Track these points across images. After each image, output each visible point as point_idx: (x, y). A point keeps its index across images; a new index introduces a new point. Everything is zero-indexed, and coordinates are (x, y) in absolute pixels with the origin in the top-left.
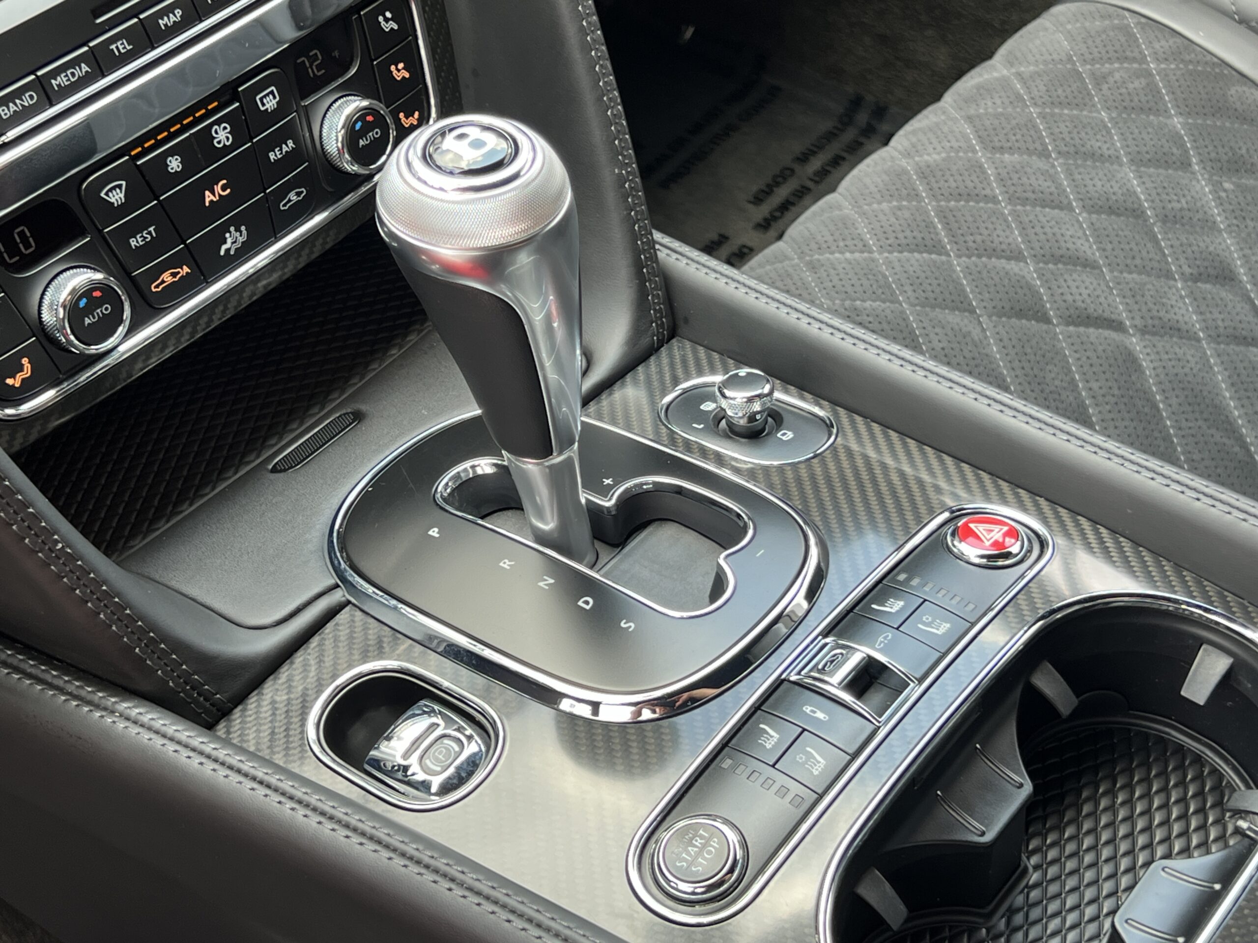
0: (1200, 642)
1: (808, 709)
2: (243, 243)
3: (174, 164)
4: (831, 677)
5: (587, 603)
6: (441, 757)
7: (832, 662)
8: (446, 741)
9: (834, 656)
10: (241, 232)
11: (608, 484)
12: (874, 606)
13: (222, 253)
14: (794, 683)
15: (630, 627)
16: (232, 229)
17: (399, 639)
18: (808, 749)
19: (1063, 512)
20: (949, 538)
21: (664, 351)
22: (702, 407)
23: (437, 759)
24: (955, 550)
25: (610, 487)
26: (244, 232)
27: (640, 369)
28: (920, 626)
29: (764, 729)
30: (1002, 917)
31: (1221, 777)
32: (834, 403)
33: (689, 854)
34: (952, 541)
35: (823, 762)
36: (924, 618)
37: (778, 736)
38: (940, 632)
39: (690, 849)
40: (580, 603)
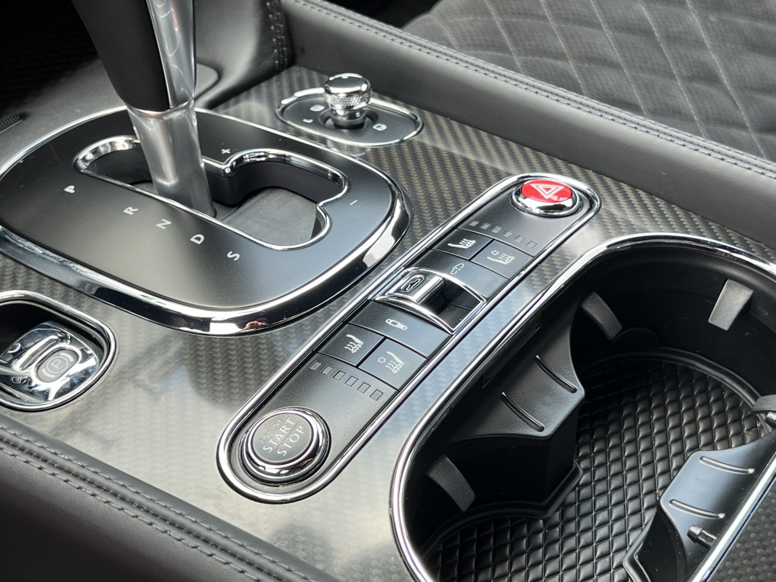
0: (724, 278)
1: (389, 322)
4: (413, 295)
5: (199, 239)
6: (56, 366)
7: (412, 284)
8: (62, 353)
9: (414, 280)
11: (226, 154)
12: (450, 245)
14: (379, 302)
15: (235, 257)
17: (31, 274)
18: (388, 353)
19: (608, 180)
20: (514, 197)
21: (284, 74)
22: (312, 109)
23: (52, 368)
24: (520, 205)
25: (227, 155)
27: (263, 85)
28: (488, 258)
29: (351, 338)
30: (557, 511)
31: (738, 399)
32: (421, 107)
33: (275, 440)
34: (517, 199)
35: (401, 363)
36: (492, 253)
37: (362, 343)
38: (506, 263)
39: (277, 435)
40: (193, 239)
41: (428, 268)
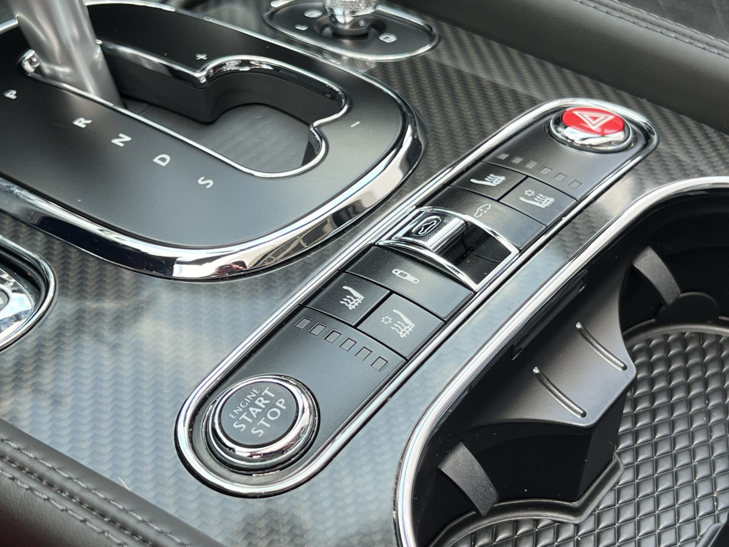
1: (397, 272)
4: (426, 241)
5: (163, 160)
11: (202, 59)
12: (473, 180)
14: (384, 247)
15: (208, 184)
20: (552, 127)
22: (307, 15)
24: (559, 136)
25: (203, 62)
28: (521, 199)
29: (348, 291)
30: (591, 515)
33: (249, 415)
34: (556, 129)
35: (411, 325)
36: (526, 192)
37: (363, 298)
38: (543, 206)
39: (251, 409)
40: (156, 160)
41: (446, 207)
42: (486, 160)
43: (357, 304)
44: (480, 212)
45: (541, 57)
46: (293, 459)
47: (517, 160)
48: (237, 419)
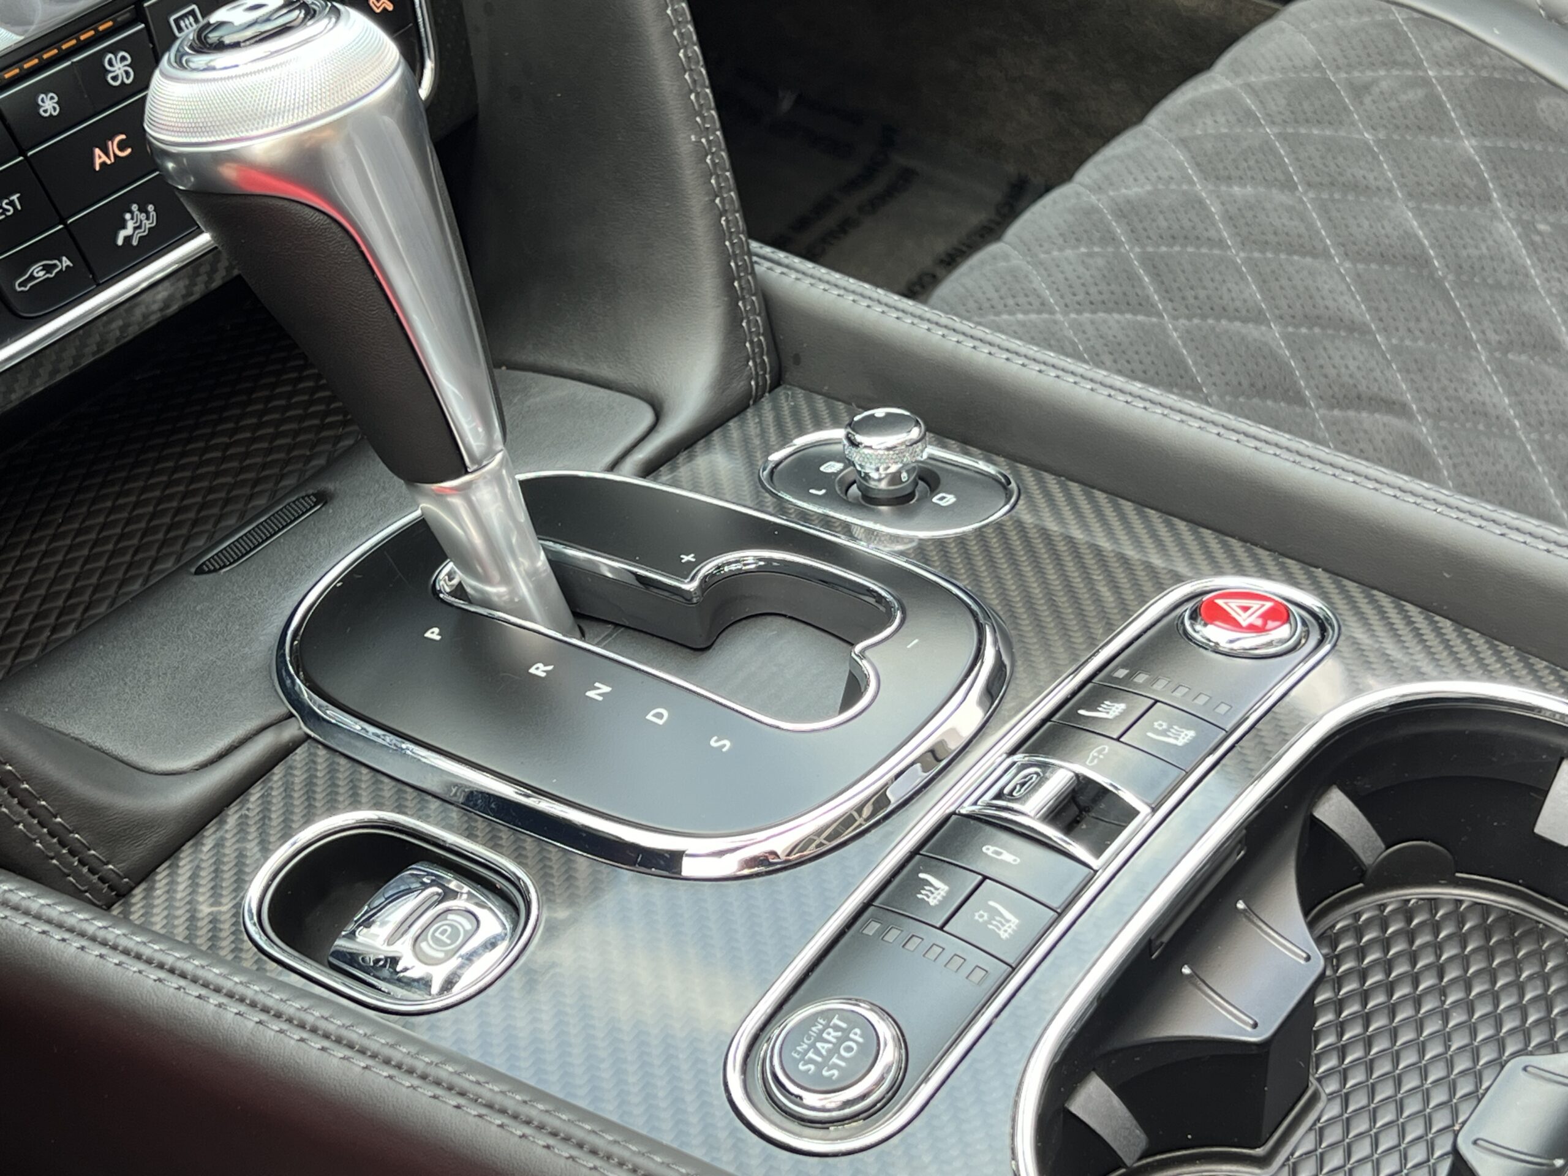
0: (1561, 754)
1: (989, 850)
2: (150, 229)
3: (49, 105)
4: (1023, 804)
5: (659, 716)
6: (444, 938)
7: (1023, 785)
8: (451, 917)
9: (1026, 777)
10: (147, 213)
11: (689, 562)
13: (120, 242)
14: (968, 816)
15: (724, 746)
16: (135, 207)
18: (991, 903)
19: (1351, 586)
20: (1187, 623)
21: (766, 404)
22: (822, 469)
23: (437, 941)
24: (1197, 636)
25: (691, 566)
26: (153, 214)
27: (732, 424)
28: (1150, 734)
29: (926, 880)
30: (1284, 1164)
32: (1013, 458)
33: (818, 1052)
34: (1192, 625)
35: (1014, 921)
36: (1156, 725)
37: (946, 888)
38: (1180, 742)
39: (819, 1045)
40: (650, 717)
41: (1047, 754)
42: (1096, 680)
43: (939, 897)
44: (1094, 758)
45: (1167, 512)
46: (879, 1105)
47: (1141, 678)
48: (802, 1059)
